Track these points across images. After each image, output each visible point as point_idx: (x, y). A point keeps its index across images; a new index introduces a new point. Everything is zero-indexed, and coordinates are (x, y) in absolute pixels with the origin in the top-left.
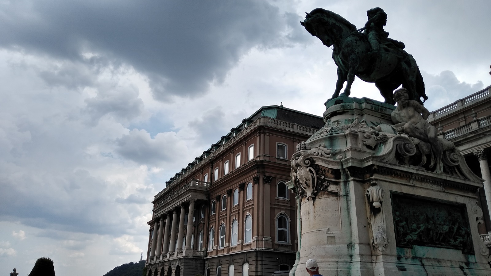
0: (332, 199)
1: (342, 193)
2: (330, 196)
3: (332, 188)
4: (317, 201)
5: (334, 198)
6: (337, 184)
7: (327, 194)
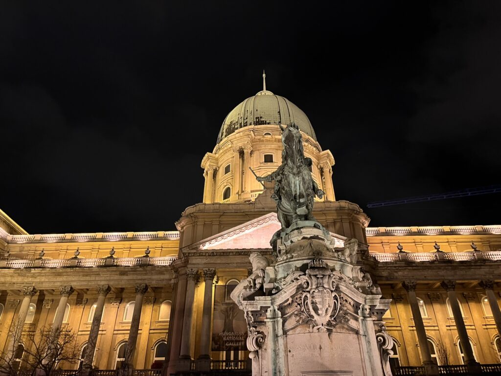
0: (353, 336)
1: (361, 332)
2: (351, 332)
3: (353, 323)
4: (334, 335)
5: (355, 336)
6: (356, 319)
7: (347, 329)
